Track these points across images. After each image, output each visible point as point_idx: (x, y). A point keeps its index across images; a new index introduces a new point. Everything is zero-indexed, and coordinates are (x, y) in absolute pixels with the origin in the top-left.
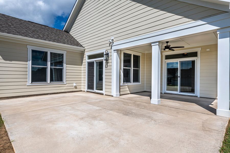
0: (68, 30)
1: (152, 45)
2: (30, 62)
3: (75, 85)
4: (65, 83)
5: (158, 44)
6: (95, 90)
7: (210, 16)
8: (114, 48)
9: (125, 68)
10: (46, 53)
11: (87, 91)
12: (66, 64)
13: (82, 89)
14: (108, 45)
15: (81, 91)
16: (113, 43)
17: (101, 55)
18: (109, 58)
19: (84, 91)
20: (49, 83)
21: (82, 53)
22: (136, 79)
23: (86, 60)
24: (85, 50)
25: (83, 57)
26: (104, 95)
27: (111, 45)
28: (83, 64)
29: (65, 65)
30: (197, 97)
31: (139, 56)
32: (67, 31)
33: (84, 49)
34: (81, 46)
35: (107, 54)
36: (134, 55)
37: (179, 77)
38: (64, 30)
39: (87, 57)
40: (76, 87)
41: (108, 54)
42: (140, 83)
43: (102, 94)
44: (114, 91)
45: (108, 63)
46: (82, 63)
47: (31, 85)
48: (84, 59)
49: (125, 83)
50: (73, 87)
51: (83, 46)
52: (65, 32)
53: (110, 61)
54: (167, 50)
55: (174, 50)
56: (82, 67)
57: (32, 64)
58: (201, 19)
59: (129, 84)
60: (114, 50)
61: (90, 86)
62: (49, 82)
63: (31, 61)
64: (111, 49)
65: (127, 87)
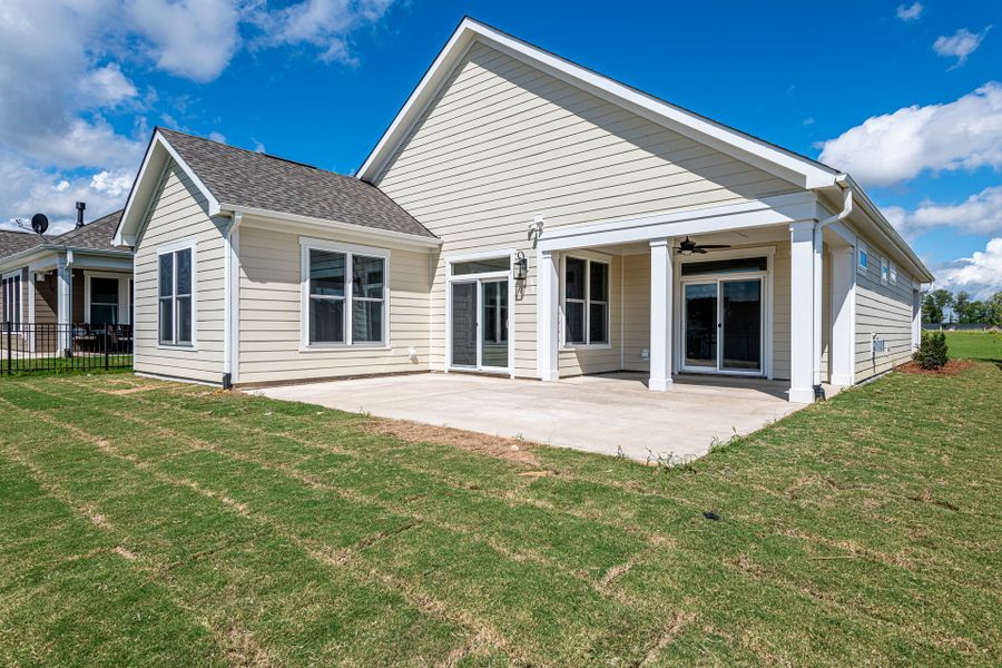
0: (372, 177)
1: (651, 244)
2: (307, 285)
3: (412, 352)
4: (388, 347)
5: (665, 243)
6: (480, 367)
7: (777, 193)
8: (542, 246)
9: (569, 300)
10: (342, 257)
11: (450, 372)
12: (391, 289)
13: (431, 367)
14: (526, 235)
15: (429, 371)
16: (541, 230)
17: (503, 264)
18: (528, 274)
19: (442, 372)
20: (350, 347)
21: (433, 256)
22: (598, 335)
23: (445, 278)
24: (441, 245)
25: (435, 268)
26: (512, 377)
27: (533, 236)
28: (434, 288)
29: (387, 291)
30: (766, 378)
31: (607, 265)
32: (369, 182)
33: (439, 241)
34: (428, 233)
35: (523, 263)
36: (593, 264)
37: (720, 325)
38: (359, 176)
39: (449, 269)
40: (415, 360)
41: (524, 261)
42: (608, 346)
43: (507, 376)
44: (545, 367)
45: (525, 286)
46: (431, 284)
47: (308, 350)
48: (438, 272)
49: (570, 344)
50: (408, 360)
51: (435, 232)
52: (366, 185)
53: (530, 281)
54: (686, 252)
55: (705, 252)
56: (431, 295)
57: (313, 291)
58: (760, 197)
59: (581, 347)
60: (544, 253)
61: (463, 354)
62: (349, 342)
63: (308, 282)
64: (534, 247)
65: (574, 355)
